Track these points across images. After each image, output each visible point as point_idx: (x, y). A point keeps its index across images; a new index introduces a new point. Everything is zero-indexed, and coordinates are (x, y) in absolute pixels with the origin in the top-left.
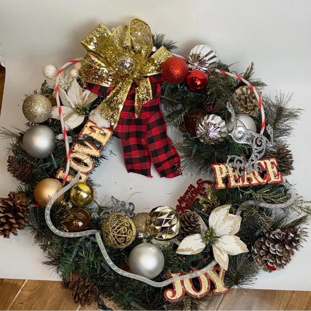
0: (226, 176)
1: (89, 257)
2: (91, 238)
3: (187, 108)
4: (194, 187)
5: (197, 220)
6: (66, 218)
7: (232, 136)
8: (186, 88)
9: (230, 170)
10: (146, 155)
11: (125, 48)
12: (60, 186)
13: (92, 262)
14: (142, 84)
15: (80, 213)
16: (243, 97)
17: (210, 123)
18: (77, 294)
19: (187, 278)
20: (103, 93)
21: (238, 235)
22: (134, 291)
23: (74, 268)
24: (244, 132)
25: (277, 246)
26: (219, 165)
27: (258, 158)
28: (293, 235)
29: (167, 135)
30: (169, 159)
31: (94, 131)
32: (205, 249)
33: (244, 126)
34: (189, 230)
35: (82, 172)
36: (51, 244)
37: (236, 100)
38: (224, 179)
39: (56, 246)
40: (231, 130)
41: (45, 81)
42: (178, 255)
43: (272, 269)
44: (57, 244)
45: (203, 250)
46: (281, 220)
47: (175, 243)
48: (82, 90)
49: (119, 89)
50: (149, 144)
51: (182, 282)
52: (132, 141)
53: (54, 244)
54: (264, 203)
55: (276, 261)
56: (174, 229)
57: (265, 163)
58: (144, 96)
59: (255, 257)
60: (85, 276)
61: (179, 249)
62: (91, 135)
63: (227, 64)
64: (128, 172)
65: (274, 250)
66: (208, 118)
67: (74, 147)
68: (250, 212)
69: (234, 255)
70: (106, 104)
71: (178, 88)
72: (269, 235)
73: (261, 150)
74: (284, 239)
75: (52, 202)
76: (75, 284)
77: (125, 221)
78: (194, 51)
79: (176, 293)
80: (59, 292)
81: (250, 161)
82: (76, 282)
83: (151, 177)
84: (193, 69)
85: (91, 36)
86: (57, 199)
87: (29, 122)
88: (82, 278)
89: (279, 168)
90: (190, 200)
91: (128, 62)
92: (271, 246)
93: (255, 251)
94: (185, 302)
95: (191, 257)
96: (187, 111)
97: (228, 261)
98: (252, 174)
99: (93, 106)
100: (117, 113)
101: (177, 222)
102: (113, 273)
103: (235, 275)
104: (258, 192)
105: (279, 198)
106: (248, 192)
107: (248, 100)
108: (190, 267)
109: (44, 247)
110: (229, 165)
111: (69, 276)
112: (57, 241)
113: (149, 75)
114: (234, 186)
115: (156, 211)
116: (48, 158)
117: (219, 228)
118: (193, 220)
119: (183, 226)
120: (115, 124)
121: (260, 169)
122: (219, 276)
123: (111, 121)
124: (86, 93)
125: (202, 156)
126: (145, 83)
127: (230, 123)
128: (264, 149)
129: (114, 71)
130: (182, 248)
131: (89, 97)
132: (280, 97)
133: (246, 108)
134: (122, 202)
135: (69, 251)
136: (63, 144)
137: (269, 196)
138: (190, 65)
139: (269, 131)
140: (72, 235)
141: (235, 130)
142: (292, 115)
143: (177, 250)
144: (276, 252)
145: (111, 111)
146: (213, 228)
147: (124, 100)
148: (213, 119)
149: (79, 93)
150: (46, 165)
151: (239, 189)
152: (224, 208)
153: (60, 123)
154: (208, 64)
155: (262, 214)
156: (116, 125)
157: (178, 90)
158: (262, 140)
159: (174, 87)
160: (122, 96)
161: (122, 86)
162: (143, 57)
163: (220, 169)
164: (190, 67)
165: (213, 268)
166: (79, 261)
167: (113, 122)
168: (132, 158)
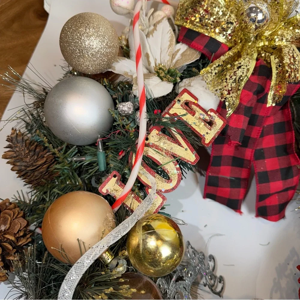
10: (243, 177)
12: (111, 217)
31: (193, 113)
50: (256, 160)
62: (184, 118)
64: (204, 198)
67: (148, 134)
83: (241, 213)
116: (89, 147)
124: (179, 48)
134: (200, 253)
136: (127, 125)
149: (169, 43)
150: (82, 161)
168: (218, 177)
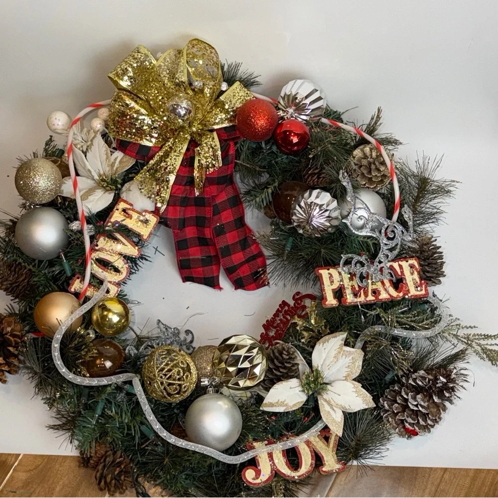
0: (338, 287)
1: (122, 417)
2: (126, 387)
3: (277, 179)
4: (289, 305)
5: (293, 356)
6: (85, 355)
7: (349, 224)
8: (274, 148)
9: (346, 277)
10: (212, 255)
11: (179, 85)
12: (76, 304)
13: (127, 426)
14: (205, 141)
15: (108, 347)
16: (365, 162)
17: (313, 204)
18: (103, 477)
19: (278, 449)
20: (143, 156)
21: (358, 379)
22: (193, 470)
23: (98, 434)
24: (367, 218)
25: (419, 397)
26: (328, 270)
27: (389, 259)
28: (444, 380)
29: (246, 222)
30: (248, 261)
31: (130, 217)
32: (306, 403)
33: (367, 208)
34: (281, 372)
35: (110, 282)
36: (62, 396)
37: (354, 167)
38: (337, 292)
39: (69, 400)
40: (346, 213)
41: (51, 136)
42: (264, 412)
43: (412, 434)
44: (71, 397)
45: (304, 405)
46: (426, 356)
47: (258, 394)
48: (111, 151)
49: (169, 150)
50: (217, 236)
51: (270, 456)
52: (190, 233)
53: (66, 397)
54: (398, 329)
55: (418, 420)
56: (257, 371)
57: (401, 267)
58: (209, 160)
59: (384, 415)
60: (116, 446)
61: (266, 404)
62: (124, 223)
63: (340, 110)
64: (184, 282)
65: (415, 403)
66: (310, 195)
67: (97, 242)
68: (376, 344)
69: (352, 412)
70: (148, 173)
71: (262, 148)
72: (407, 381)
73: (393, 246)
74: (430, 386)
75: (64, 329)
76: (100, 460)
77: (180, 358)
78: (287, 90)
79: (260, 473)
80: (74, 473)
81: (376, 264)
82: (102, 457)
83: (220, 289)
84: (286, 119)
85: (124, 66)
86: (70, 324)
87: (26, 203)
88: (111, 450)
89: (422, 273)
90: (282, 325)
91: (182, 106)
92: (410, 397)
93: (386, 405)
94: (276, 488)
95: (284, 415)
96: (276, 184)
97: (343, 422)
98: (379, 284)
99: (128, 176)
100: (165, 187)
101: (263, 360)
102: (161, 442)
103: (353, 443)
104: (389, 312)
105: (423, 321)
106: (373, 313)
107: (373, 167)
108: (283, 431)
109: (50, 402)
110: (344, 270)
111: (91, 447)
112: (71, 391)
113: (216, 127)
114: (351, 303)
115: (229, 342)
116: (56, 260)
117: (329, 369)
118: (288, 357)
119: (271, 366)
120: (162, 206)
121: (392, 276)
122: (328, 445)
123: (157, 200)
124: (116, 156)
125: (301, 255)
126: (211, 140)
127: (345, 203)
128: (399, 244)
129: (160, 122)
130: (270, 401)
131: (121, 162)
132: (424, 162)
133: (370, 179)
134: (174, 328)
135: (90, 408)
136: (80, 237)
137: (407, 318)
138: (281, 111)
139: (406, 216)
140: (95, 381)
141: (353, 214)
142: (443, 191)
143: (262, 404)
144: (419, 406)
145: (157, 184)
146: (319, 369)
147: (177, 168)
148: (317, 197)
149: (105, 156)
150: (53, 271)
151: (360, 307)
152: (336, 337)
153: (76, 204)
154: (310, 111)
155: (395, 347)
156: (165, 207)
157: (263, 152)
158: (396, 229)
159: (256, 146)
160: (173, 161)
161: (173, 144)
162: (207, 99)
163: (329, 276)
164: (282, 115)
165: (319, 433)
166: (107, 424)
167: (160, 202)
168: (189, 260)
